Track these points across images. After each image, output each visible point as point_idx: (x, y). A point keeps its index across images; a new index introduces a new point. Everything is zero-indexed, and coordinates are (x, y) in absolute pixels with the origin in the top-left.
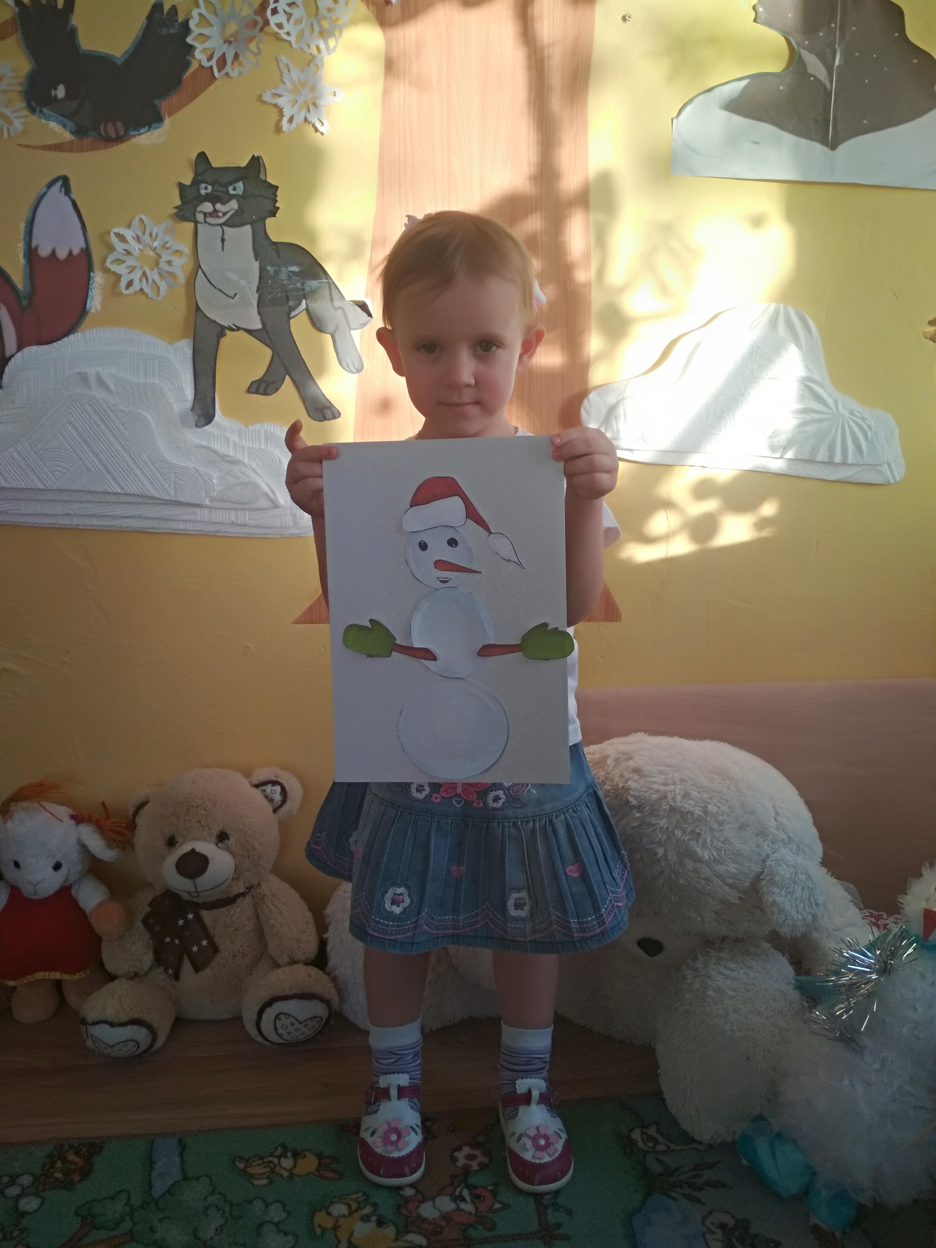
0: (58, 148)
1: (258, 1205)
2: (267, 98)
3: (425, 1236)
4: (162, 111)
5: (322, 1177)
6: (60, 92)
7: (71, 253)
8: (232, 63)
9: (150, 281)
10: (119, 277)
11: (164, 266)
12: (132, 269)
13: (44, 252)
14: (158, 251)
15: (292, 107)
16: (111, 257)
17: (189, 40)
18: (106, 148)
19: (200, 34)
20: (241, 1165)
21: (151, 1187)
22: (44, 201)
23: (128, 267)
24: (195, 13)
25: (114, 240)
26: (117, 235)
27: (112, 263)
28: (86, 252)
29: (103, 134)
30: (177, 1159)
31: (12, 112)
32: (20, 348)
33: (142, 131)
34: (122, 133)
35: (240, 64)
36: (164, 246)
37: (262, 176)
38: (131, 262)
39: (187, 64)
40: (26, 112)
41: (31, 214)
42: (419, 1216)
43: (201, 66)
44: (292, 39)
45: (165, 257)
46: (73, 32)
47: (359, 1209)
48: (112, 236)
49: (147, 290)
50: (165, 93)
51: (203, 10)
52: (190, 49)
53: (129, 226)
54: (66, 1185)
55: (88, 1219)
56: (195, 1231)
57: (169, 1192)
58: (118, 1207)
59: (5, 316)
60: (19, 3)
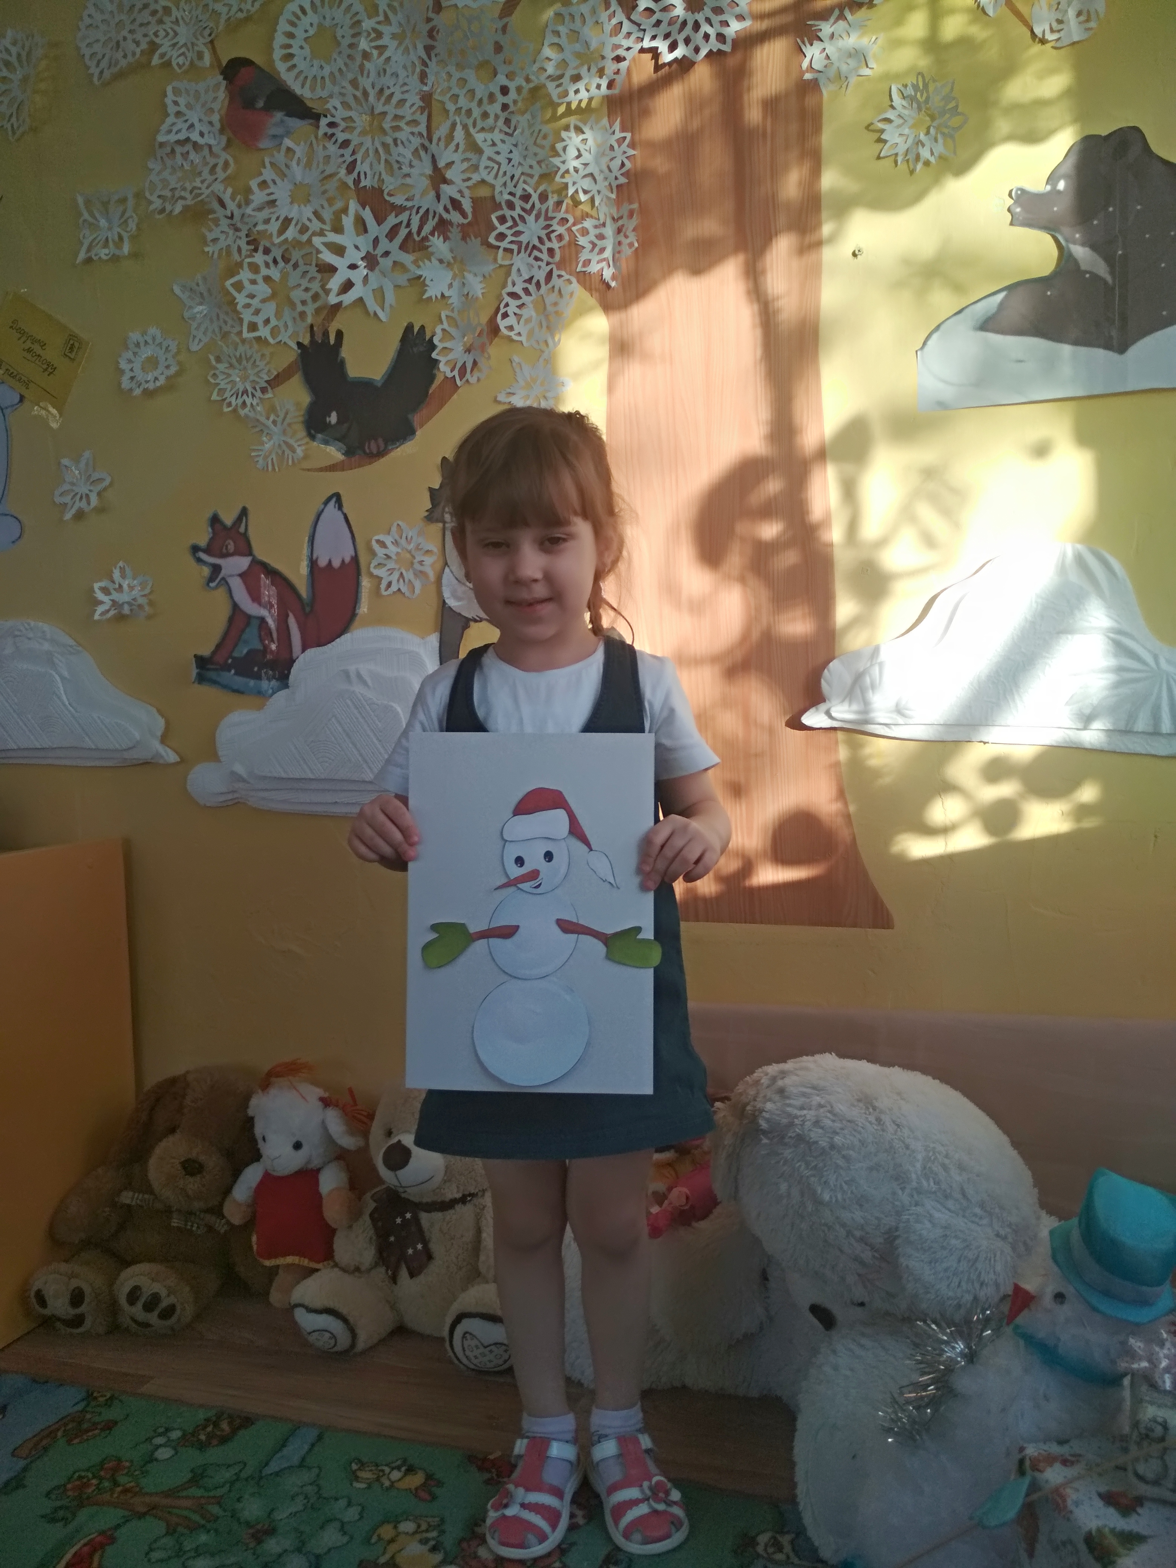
0: (332, 468)
2: (502, 397)
4: (414, 425)
5: (416, 1496)
6: (333, 418)
7: (343, 561)
8: (472, 371)
9: (406, 580)
10: (380, 580)
11: (417, 566)
12: (391, 571)
13: (322, 563)
14: (413, 552)
16: (374, 563)
17: (434, 355)
18: (370, 464)
19: (444, 348)
20: (354, 1467)
21: (267, 1465)
22: (322, 518)
23: (388, 570)
24: (438, 330)
25: (376, 546)
26: (378, 541)
27: (375, 567)
28: (355, 559)
29: (368, 451)
30: (306, 1447)
31: (296, 441)
32: (303, 651)
33: (398, 444)
35: (480, 371)
36: (418, 548)
38: (391, 565)
39: (432, 378)
40: (307, 440)
41: (312, 527)
43: (445, 378)
44: (523, 339)
45: (418, 558)
46: (342, 363)
48: (374, 543)
49: (404, 589)
50: (415, 408)
51: (445, 325)
52: (436, 362)
53: (388, 532)
54: (202, 1447)
55: (197, 1478)
56: (273, 1510)
57: (277, 1474)
58: (228, 1475)
59: (292, 622)
60: (299, 344)
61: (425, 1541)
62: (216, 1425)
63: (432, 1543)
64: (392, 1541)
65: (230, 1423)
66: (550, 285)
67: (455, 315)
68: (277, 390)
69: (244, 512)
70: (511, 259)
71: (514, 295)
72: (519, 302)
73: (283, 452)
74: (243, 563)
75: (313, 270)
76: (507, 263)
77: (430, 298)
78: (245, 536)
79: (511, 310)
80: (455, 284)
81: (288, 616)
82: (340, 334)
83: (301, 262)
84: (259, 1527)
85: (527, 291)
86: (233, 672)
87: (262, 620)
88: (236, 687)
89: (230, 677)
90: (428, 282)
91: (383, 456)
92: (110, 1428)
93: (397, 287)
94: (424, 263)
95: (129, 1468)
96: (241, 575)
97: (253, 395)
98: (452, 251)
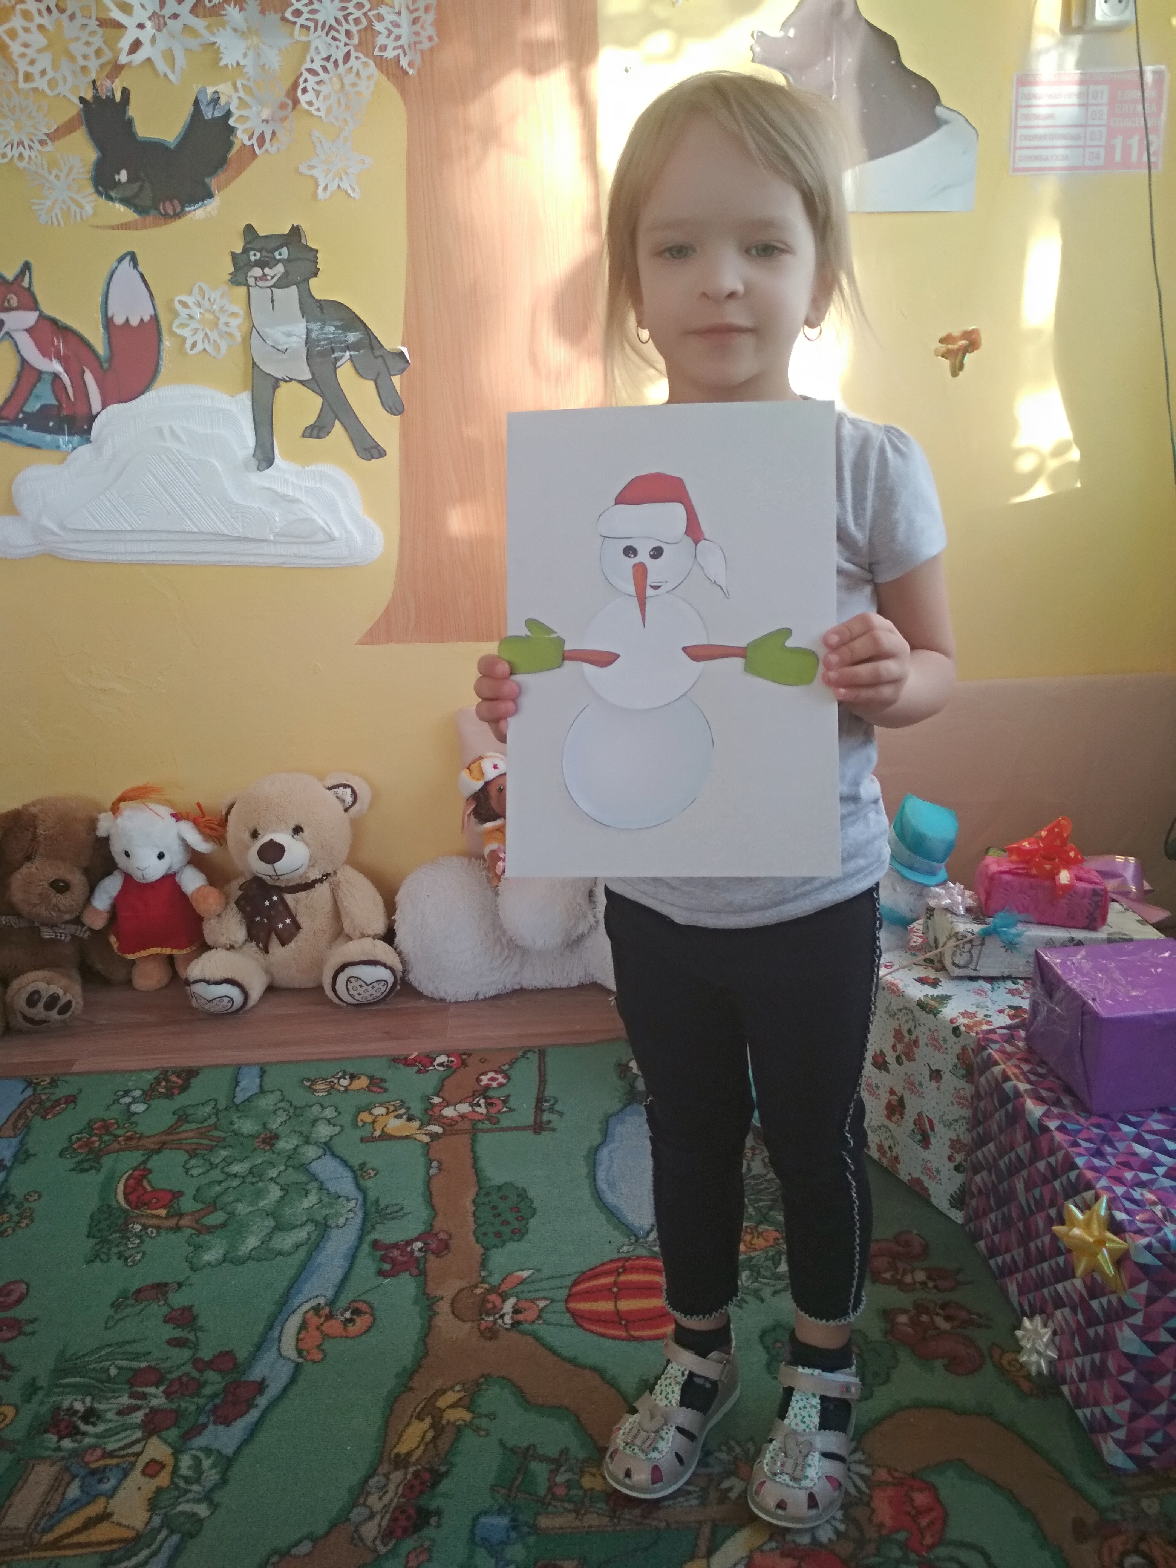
0: (125, 226)
1: (316, 1109)
2: (303, 169)
3: (442, 1127)
4: (212, 188)
5: (370, 1090)
6: (123, 176)
7: (142, 320)
8: (271, 141)
9: (212, 341)
10: (184, 339)
11: (222, 327)
12: (195, 332)
13: (119, 320)
14: (217, 314)
15: (326, 176)
16: (177, 322)
17: (231, 122)
18: (166, 224)
19: (241, 116)
20: (308, 1084)
21: (234, 1097)
22: (116, 276)
23: (192, 330)
24: (234, 98)
25: (178, 307)
26: (180, 302)
28: (155, 319)
29: (163, 212)
30: (258, 1080)
31: (83, 198)
32: (104, 407)
33: (196, 206)
34: (178, 210)
35: (278, 141)
36: (222, 309)
37: (303, 241)
38: (194, 325)
39: (230, 145)
40: (95, 196)
41: (106, 287)
42: (442, 1115)
43: (244, 145)
44: (322, 114)
45: (223, 319)
46: (130, 123)
47: (396, 1110)
48: (176, 303)
49: (209, 349)
50: (213, 172)
51: (242, 94)
52: (232, 130)
53: (190, 294)
54: (169, 1096)
55: (183, 1117)
56: (265, 1124)
57: (249, 1100)
58: (208, 1109)
59: (89, 378)
60: (82, 100)
61: (399, 1117)
62: (167, 1080)
63: (405, 1116)
64: (374, 1122)
65: (178, 1076)
66: (348, 65)
67: (251, 84)
68: (56, 143)
69: (27, 267)
70: (308, 35)
71: (311, 71)
72: (317, 79)
73: (69, 208)
74: (30, 318)
75: (93, 24)
76: (303, 39)
77: (226, 66)
78: (29, 291)
79: (310, 85)
80: (250, 54)
81: (84, 372)
82: (126, 92)
83: (78, 15)
84: (263, 1136)
85: (324, 68)
86: (25, 426)
87: (56, 376)
88: (30, 442)
89: (22, 431)
90: (222, 50)
91: (180, 218)
92: (74, 1102)
93: (187, 50)
94: (218, 30)
95: (117, 1123)
96: (29, 331)
97: (30, 148)
98: (246, 20)
